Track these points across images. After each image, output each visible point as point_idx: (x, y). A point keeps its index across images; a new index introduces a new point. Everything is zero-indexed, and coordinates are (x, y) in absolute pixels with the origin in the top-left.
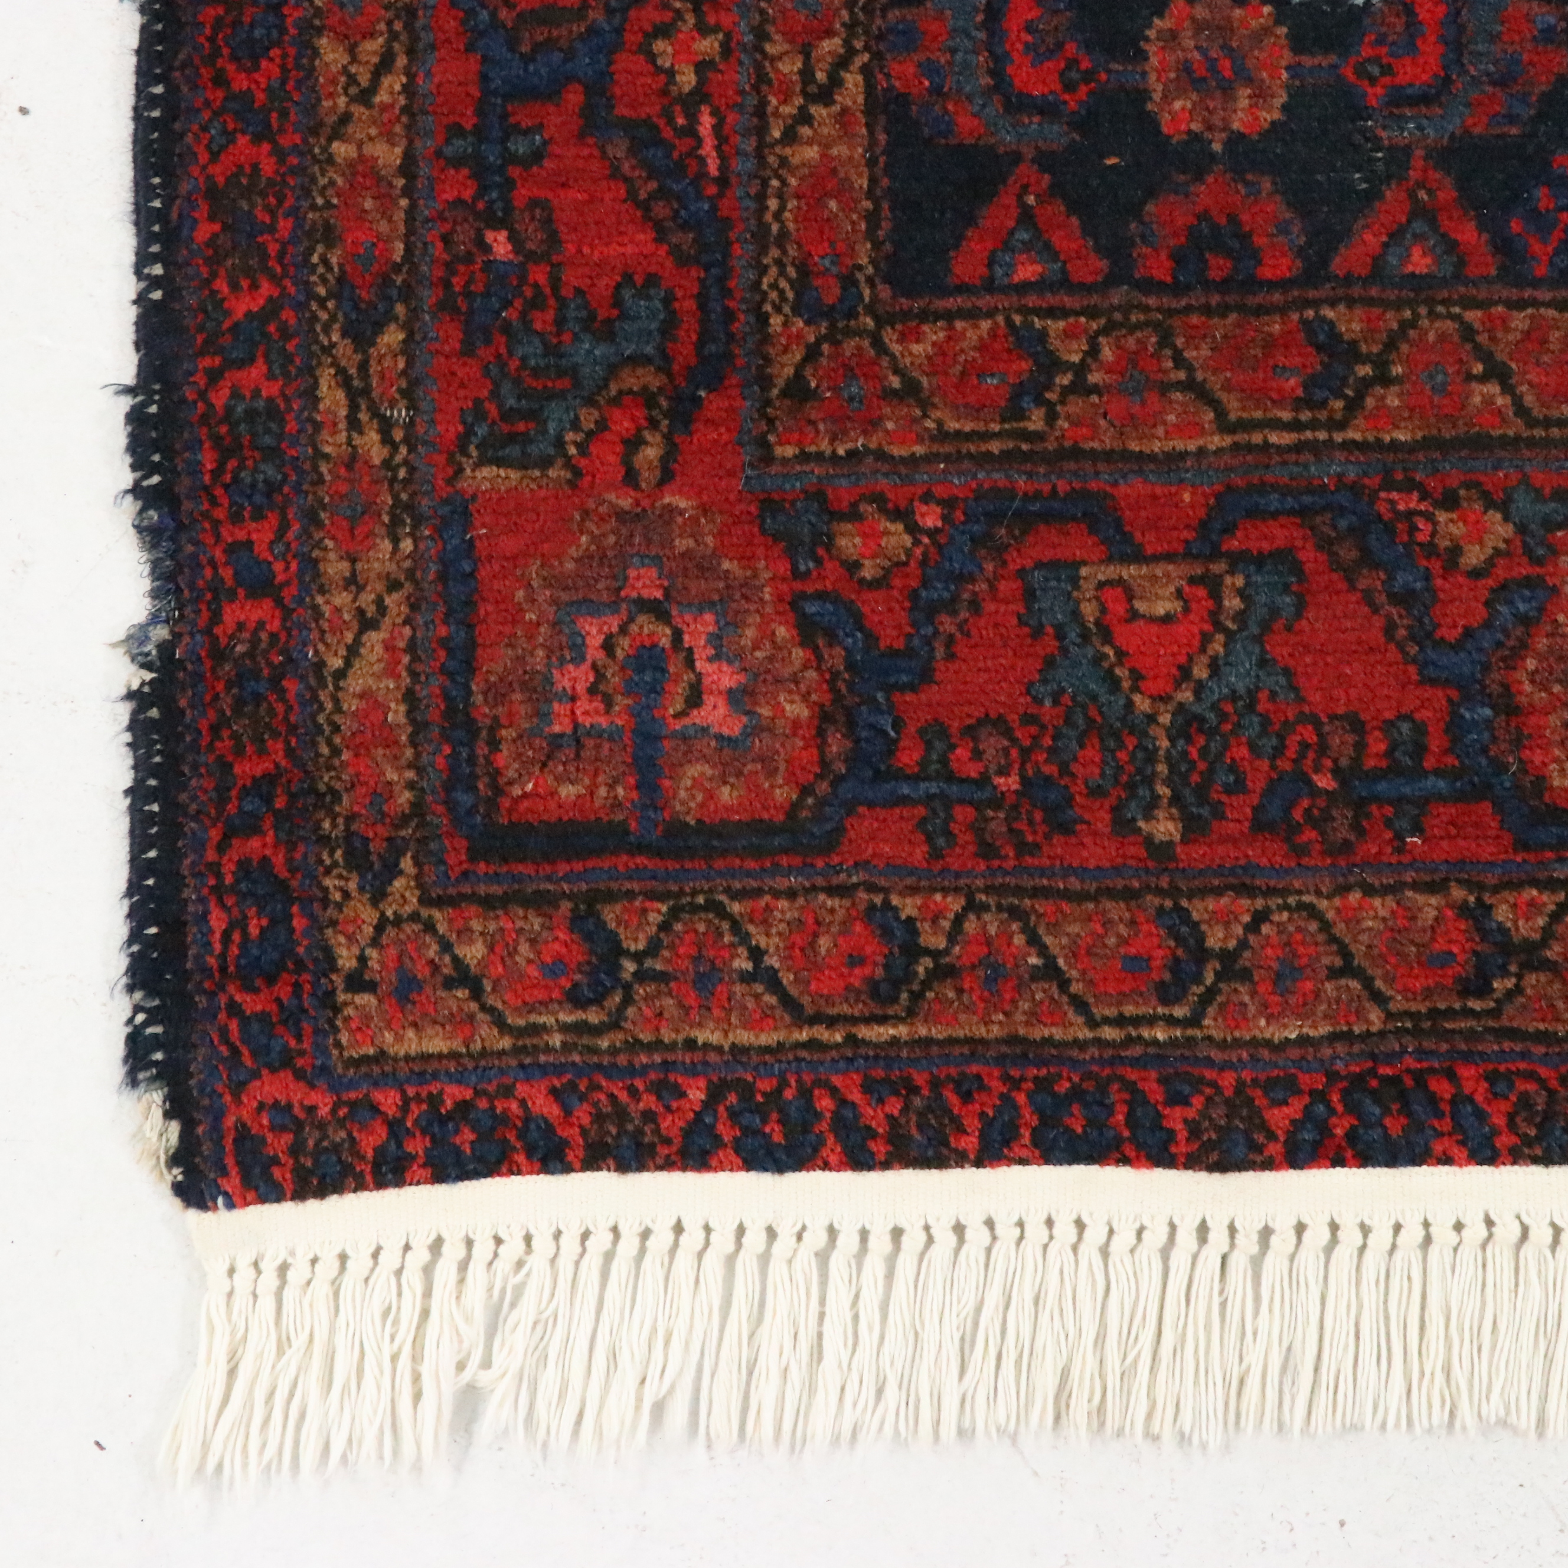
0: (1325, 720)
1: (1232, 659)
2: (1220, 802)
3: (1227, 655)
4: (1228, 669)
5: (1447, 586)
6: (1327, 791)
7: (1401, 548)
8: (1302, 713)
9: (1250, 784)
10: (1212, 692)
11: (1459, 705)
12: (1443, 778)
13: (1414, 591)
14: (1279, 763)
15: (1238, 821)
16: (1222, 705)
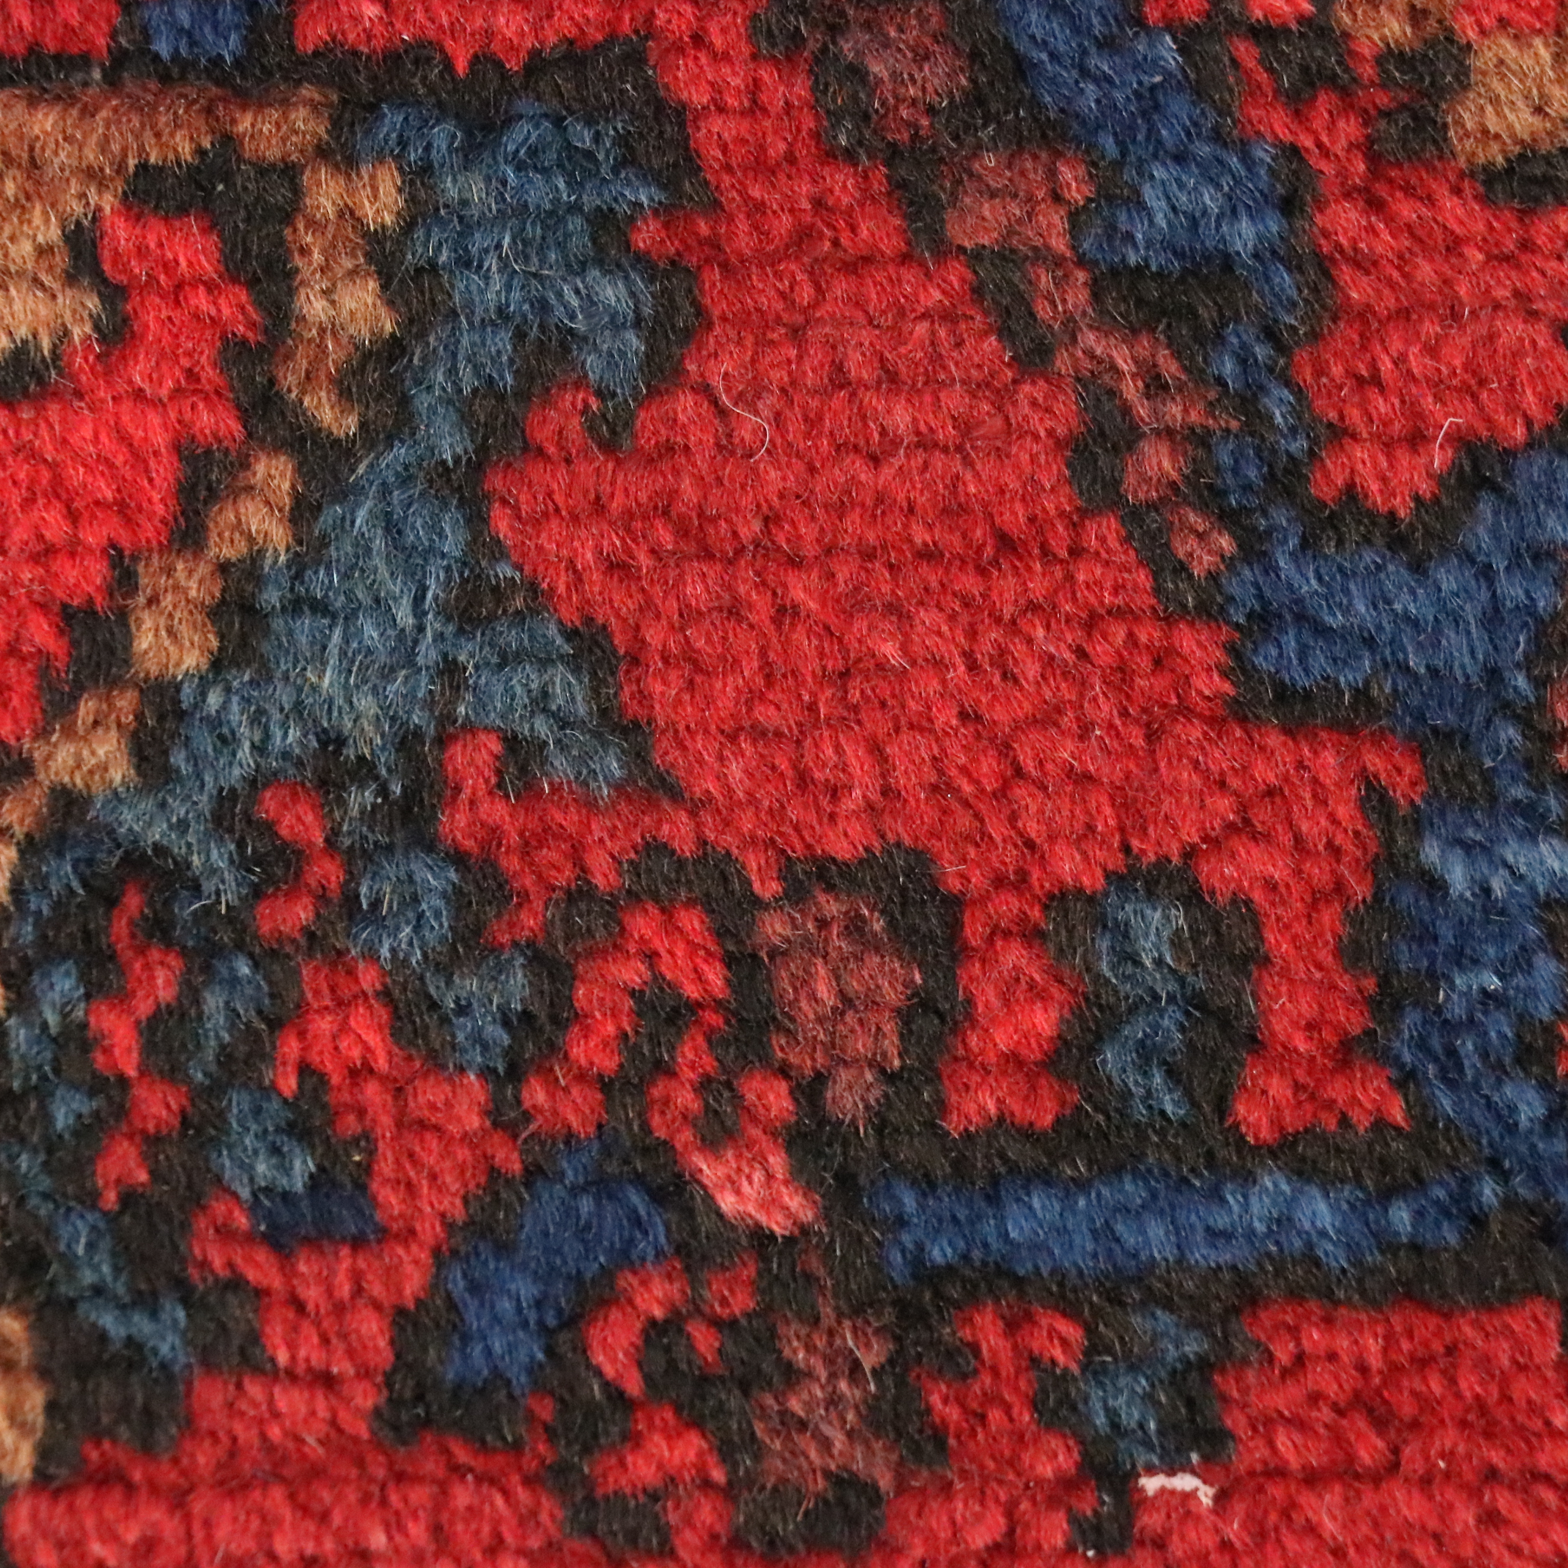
0: (768, 889)
1: (317, 582)
2: (236, 1283)
3: (298, 567)
4: (305, 625)
5: (1385, 243)
6: (761, 1238)
7: (1167, 49)
8: (655, 848)
9: (391, 1200)
10: (227, 741)
11: (1417, 825)
12: (1327, 1182)
13: (1227, 262)
14: (536, 1094)
15: (327, 1381)
16: (269, 805)
